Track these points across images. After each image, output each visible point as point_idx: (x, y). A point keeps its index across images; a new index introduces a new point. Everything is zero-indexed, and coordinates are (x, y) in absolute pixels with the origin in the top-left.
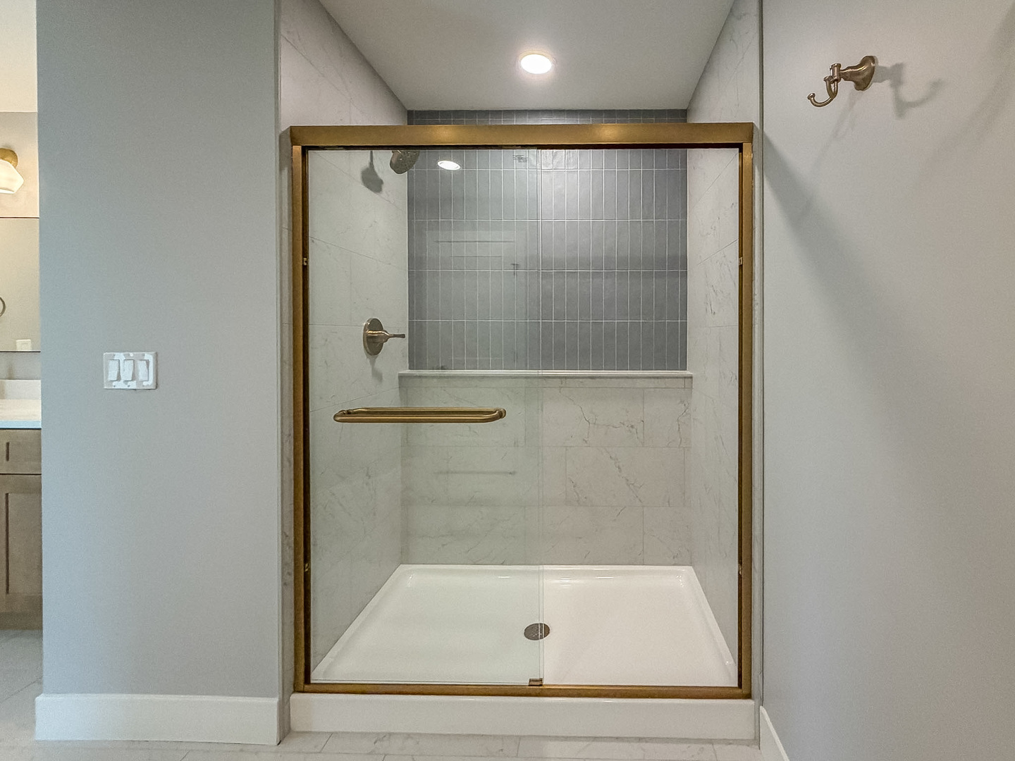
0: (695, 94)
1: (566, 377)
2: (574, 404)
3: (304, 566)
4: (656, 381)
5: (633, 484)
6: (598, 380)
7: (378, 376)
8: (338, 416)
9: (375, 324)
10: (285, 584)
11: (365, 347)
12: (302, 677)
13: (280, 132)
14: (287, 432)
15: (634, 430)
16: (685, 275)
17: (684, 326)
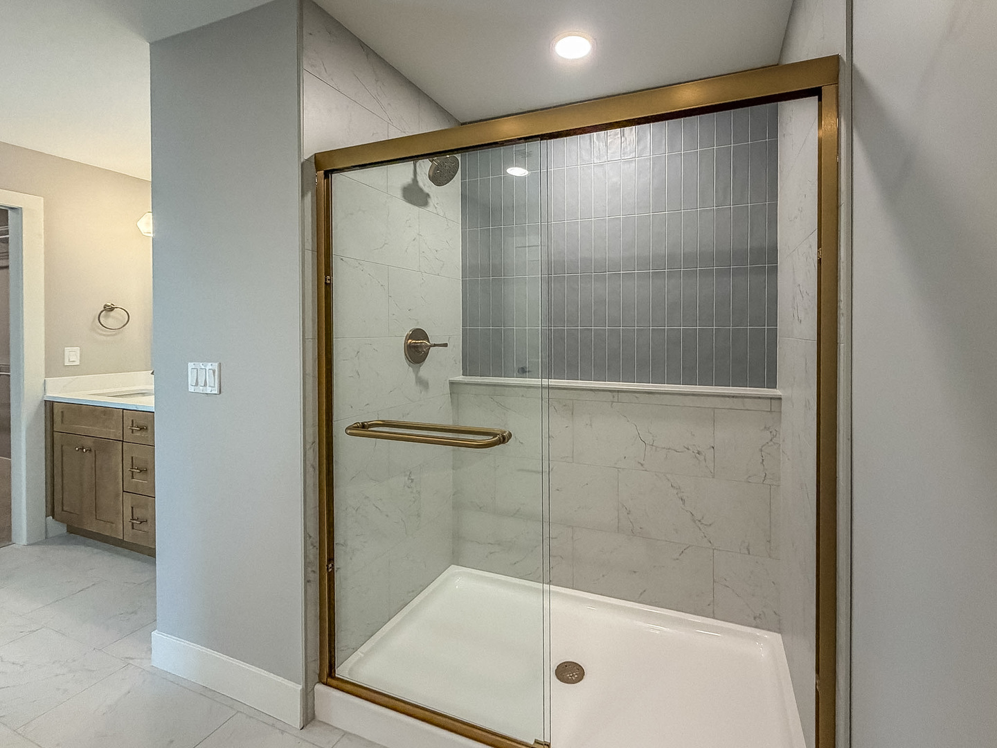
0: (785, 40)
1: (619, 391)
2: (628, 421)
3: (327, 566)
4: (731, 400)
5: (699, 521)
6: (656, 396)
7: (423, 383)
8: (351, 429)
9: (418, 334)
10: (307, 581)
11: (406, 355)
12: (326, 670)
13: (302, 160)
14: (310, 439)
15: (701, 458)
16: (774, 270)
17: (774, 333)
